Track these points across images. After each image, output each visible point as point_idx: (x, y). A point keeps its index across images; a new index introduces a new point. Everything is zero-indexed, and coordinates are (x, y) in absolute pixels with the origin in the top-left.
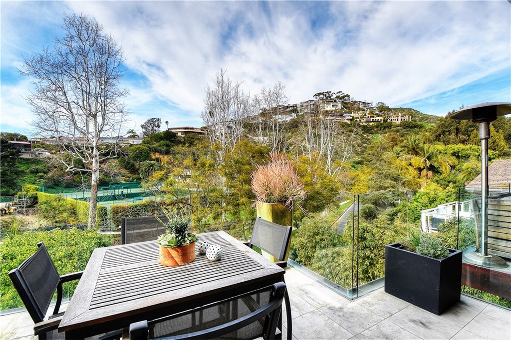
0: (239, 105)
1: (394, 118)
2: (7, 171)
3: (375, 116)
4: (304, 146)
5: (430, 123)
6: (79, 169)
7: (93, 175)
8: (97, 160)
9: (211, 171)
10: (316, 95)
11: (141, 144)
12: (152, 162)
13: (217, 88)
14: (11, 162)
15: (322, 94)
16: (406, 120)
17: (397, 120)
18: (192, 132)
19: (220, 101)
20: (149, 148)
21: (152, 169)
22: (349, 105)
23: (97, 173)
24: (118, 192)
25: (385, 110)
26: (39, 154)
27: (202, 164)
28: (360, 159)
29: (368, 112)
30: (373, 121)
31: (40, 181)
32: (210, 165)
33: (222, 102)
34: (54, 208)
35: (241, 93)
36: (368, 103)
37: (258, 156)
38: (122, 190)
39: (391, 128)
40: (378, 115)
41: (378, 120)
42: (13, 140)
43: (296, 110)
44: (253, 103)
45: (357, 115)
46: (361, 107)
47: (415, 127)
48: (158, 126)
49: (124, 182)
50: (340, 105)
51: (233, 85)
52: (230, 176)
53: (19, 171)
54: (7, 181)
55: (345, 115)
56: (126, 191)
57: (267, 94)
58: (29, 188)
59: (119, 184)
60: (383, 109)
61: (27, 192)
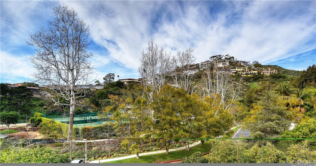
0: (163, 63)
1: (265, 72)
2: (25, 104)
3: (252, 70)
4: (205, 91)
5: (290, 75)
6: (62, 104)
7: (71, 108)
8: (73, 99)
9: (145, 107)
10: (211, 57)
11: (102, 89)
12: (109, 100)
13: (149, 51)
14: (27, 99)
15: (216, 56)
16: (273, 73)
17: (267, 73)
18: (133, 82)
19: (151, 60)
20: (107, 91)
21: (109, 105)
22: (234, 63)
23: (74, 107)
24: (88, 118)
25: (259, 66)
26: (44, 95)
27: (138, 101)
28: (242, 99)
29: (247, 68)
30: (250, 74)
31: (44, 111)
32: (144, 102)
33: (152, 61)
34: (49, 128)
35: (164, 54)
36: (247, 62)
37: (178, 96)
38: (91, 117)
39: (263, 79)
40: (254, 70)
41: (254, 73)
42: (31, 87)
43: (198, 67)
44: (172, 62)
45: (239, 69)
46: (242, 64)
47: (280, 77)
48: (113, 78)
49: (92, 112)
50: (228, 64)
51: (159, 49)
52: (157, 110)
53: (33, 105)
54: (25, 111)
55: (231, 70)
56: (93, 118)
57: (181, 55)
58: (38, 115)
59: (88, 113)
60: (257, 65)
61: (36, 117)
